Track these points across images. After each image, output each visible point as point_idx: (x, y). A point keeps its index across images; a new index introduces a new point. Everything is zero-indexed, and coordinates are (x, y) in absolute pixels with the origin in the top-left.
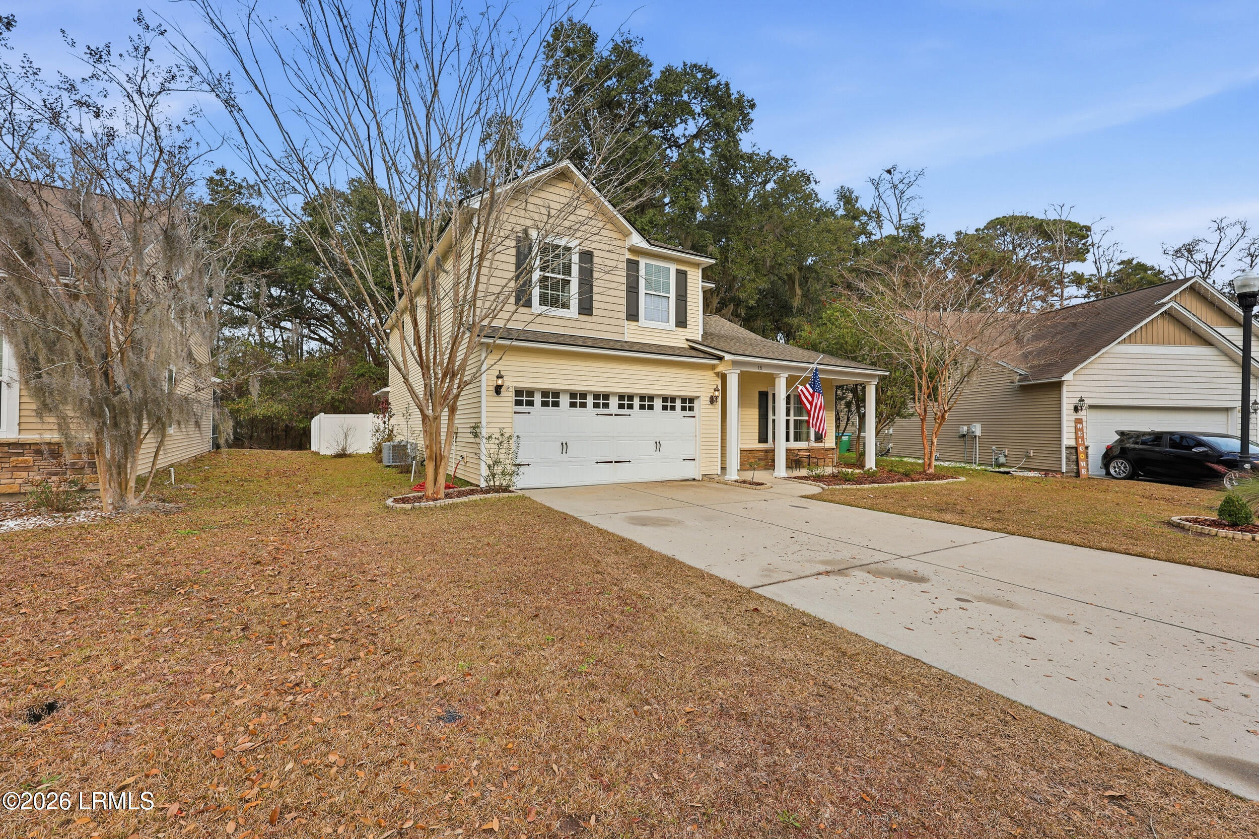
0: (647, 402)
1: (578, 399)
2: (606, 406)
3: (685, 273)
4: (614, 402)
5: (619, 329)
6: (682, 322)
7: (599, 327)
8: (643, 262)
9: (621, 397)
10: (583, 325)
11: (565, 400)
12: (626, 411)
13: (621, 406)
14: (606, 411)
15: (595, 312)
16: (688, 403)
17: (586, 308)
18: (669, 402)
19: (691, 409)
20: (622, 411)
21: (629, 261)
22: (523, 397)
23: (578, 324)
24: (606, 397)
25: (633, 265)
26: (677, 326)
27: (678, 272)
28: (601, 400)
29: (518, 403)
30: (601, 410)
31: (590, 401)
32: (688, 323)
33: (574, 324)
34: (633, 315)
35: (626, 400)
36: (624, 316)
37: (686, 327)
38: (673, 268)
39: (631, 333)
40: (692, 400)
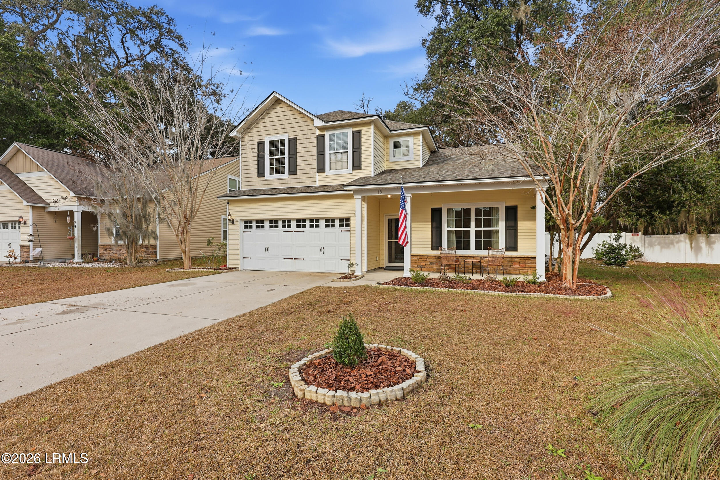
0: (315, 222)
1: (274, 224)
2: (289, 226)
3: (360, 132)
4: (294, 224)
5: (313, 179)
6: (357, 166)
7: (301, 180)
8: (327, 134)
9: (298, 221)
10: (292, 181)
11: (267, 224)
12: (301, 229)
13: (298, 226)
14: (289, 229)
15: (298, 172)
16: (345, 222)
17: (293, 171)
18: (330, 222)
19: (347, 225)
20: (299, 229)
21: (318, 137)
22: (248, 224)
23: (289, 181)
24: (289, 221)
25: (321, 139)
26: (353, 170)
27: (354, 133)
28: (286, 223)
29: (246, 227)
30: (287, 229)
31: (280, 224)
32: (362, 166)
33: (286, 181)
34: (321, 169)
35: (301, 222)
36: (316, 170)
37: (361, 169)
38: (349, 132)
39: (321, 180)
40: (347, 220)
